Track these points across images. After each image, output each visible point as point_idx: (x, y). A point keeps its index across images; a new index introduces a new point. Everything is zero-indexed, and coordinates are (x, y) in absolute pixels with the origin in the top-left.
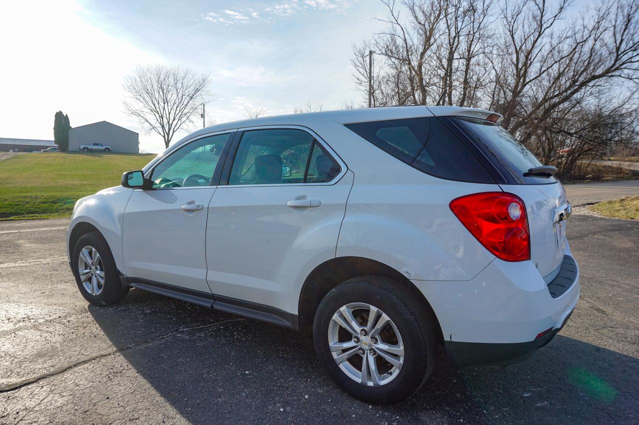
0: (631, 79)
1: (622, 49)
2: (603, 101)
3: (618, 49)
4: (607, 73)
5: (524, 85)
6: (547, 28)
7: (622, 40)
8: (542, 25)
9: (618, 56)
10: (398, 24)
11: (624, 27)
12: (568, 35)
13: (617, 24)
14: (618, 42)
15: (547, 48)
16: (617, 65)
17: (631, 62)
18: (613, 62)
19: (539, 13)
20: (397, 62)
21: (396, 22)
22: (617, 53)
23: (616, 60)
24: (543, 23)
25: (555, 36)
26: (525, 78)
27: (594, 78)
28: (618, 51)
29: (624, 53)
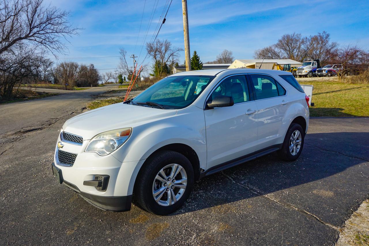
1: (33, 26)
4: (27, 37)
7: (32, 20)
9: (31, 29)
11: (33, 13)
14: (30, 21)
16: (31, 34)
17: (38, 34)
23: (31, 31)
27: (21, 38)
28: (30, 26)
29: (34, 28)
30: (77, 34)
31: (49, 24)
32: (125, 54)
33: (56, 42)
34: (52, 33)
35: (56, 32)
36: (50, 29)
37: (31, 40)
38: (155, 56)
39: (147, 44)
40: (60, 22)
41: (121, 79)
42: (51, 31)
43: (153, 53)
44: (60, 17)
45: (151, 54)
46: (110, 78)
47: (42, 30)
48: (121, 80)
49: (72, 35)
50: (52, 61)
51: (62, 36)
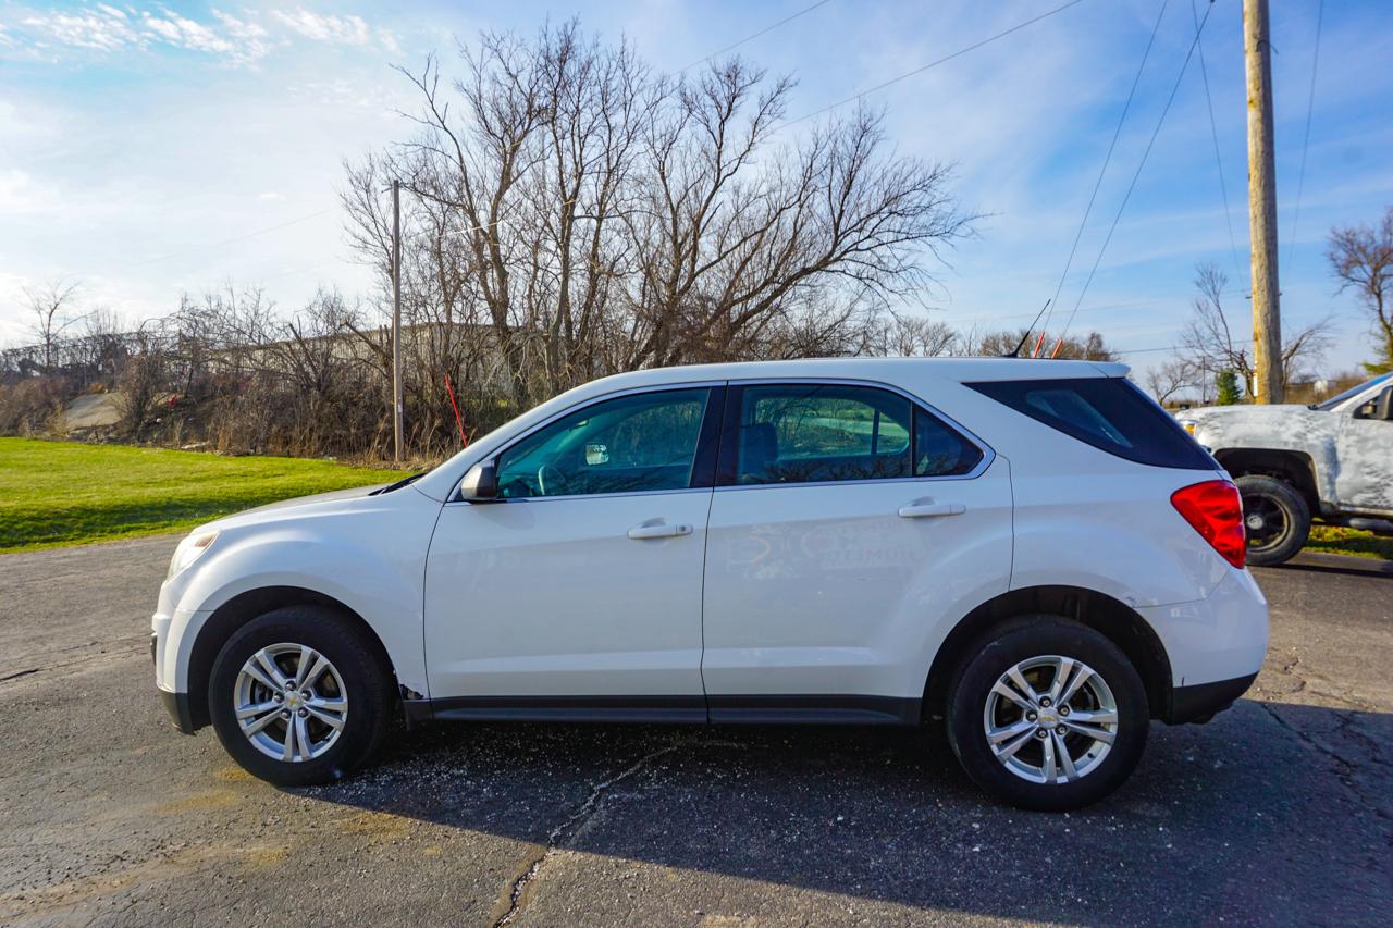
0: (860, 279)
1: (842, 227)
2: (817, 312)
3: (837, 226)
4: (823, 265)
5: (693, 277)
6: (728, 175)
7: (842, 212)
8: (720, 170)
9: (837, 237)
10: (445, 129)
11: (844, 190)
12: (760, 193)
13: (833, 184)
14: (836, 216)
15: (729, 209)
16: (836, 254)
17: (857, 250)
18: (830, 248)
19: (714, 148)
20: (436, 206)
21: (441, 125)
22: (836, 233)
23: (835, 245)
24: (722, 165)
25: (744, 190)
26: (694, 261)
27: (806, 271)
28: (836, 229)
29: (845, 234)
30: (974, 236)
31: (891, 213)
32: (1218, 287)
33: (913, 270)
34: (896, 244)
35: (907, 238)
36: (889, 231)
37: (833, 271)
38: (1374, 283)
39: (1334, 232)
40: (924, 204)
41: (1230, 387)
42: (892, 236)
43: (1364, 272)
44: (924, 186)
45: (1353, 276)
46: (1182, 383)
47: (869, 237)
48: (1228, 390)
49: (954, 240)
50: (952, 331)
51: (925, 248)
